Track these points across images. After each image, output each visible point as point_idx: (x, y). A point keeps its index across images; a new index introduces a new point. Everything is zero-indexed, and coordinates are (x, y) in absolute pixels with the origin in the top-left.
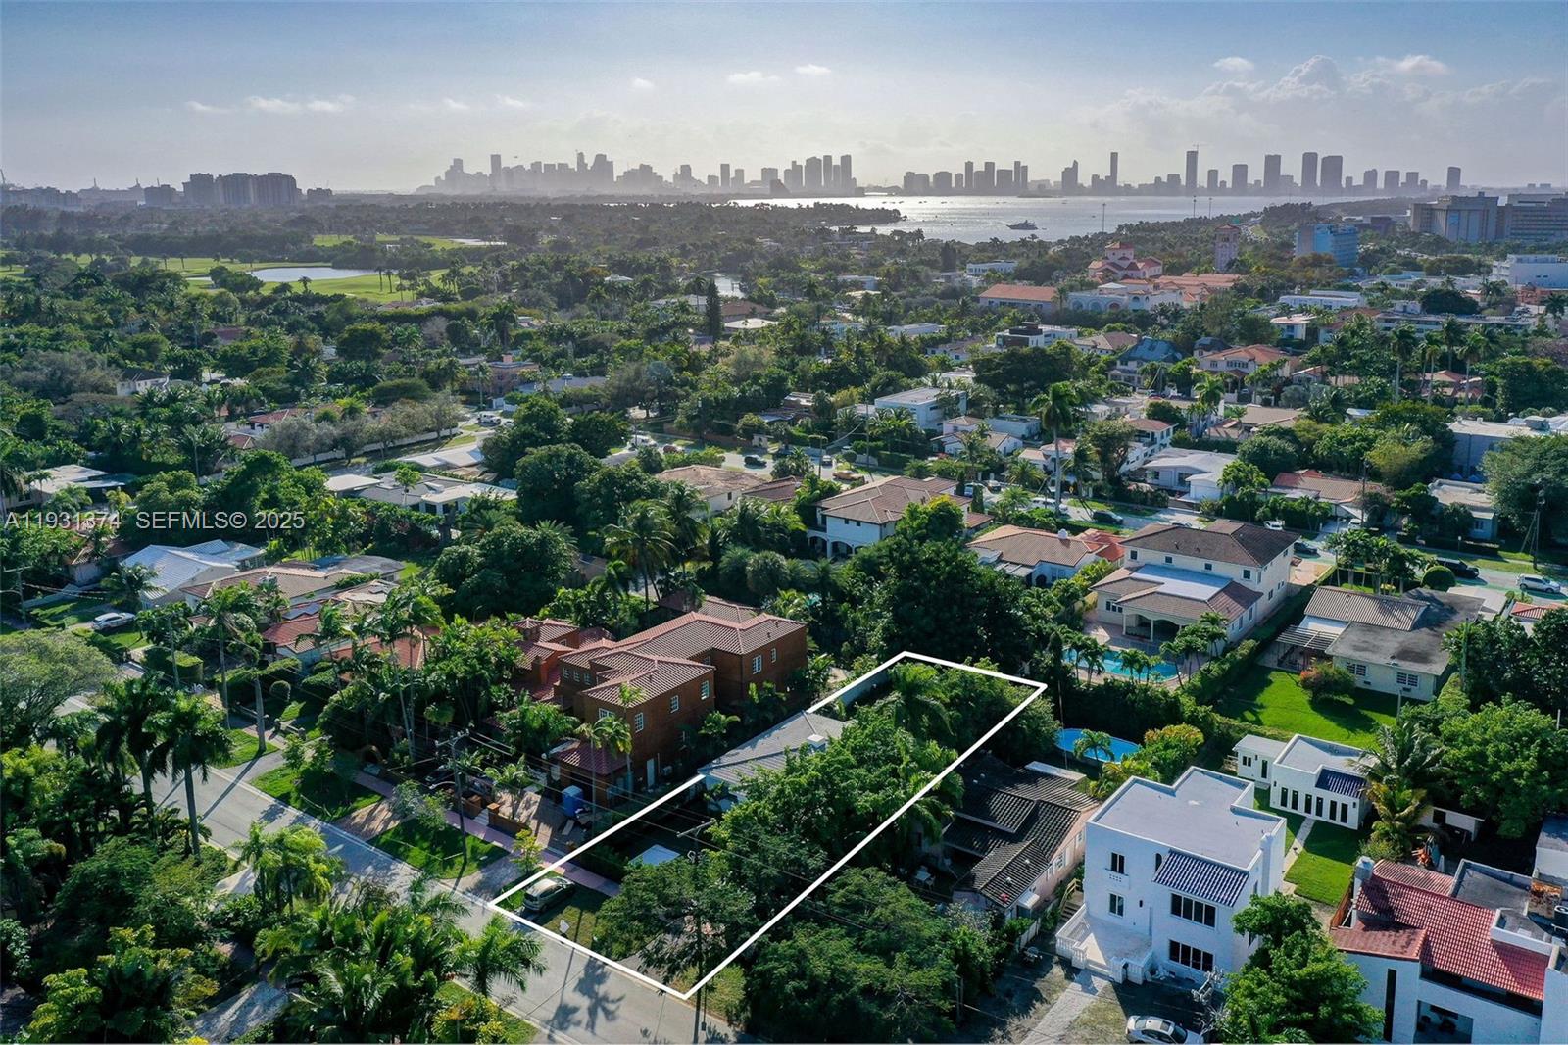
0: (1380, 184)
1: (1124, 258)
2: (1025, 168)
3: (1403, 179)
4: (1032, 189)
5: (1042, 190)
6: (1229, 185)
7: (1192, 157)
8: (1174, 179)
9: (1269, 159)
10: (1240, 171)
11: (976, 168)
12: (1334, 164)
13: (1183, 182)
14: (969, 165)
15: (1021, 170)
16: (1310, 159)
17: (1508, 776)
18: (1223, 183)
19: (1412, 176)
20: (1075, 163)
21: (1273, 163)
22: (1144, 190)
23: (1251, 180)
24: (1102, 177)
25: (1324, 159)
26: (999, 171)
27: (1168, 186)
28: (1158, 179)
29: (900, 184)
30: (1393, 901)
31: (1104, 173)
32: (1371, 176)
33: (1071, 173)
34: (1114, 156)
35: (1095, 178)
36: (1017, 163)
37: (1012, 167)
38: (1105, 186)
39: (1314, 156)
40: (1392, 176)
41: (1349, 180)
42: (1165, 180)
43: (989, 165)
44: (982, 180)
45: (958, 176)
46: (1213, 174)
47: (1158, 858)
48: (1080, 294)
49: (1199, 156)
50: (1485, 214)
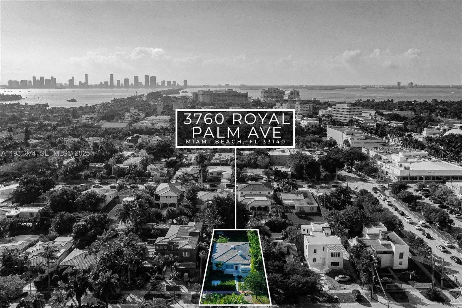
0: (166, 84)
1: (136, 112)
2: (55, 79)
3: (172, 83)
4: (58, 86)
5: (62, 87)
6: (124, 85)
7: (112, 76)
8: (106, 83)
9: (135, 77)
10: (126, 81)
11: (37, 79)
12: (153, 79)
13: (109, 84)
14: (34, 78)
15: (53, 79)
16: (147, 77)
17: (356, 219)
18: (122, 84)
19: (174, 82)
20: (73, 77)
21: (136, 78)
22: (96, 86)
23: (130, 84)
24: (83, 82)
25: (150, 77)
26: (45, 80)
27: (104, 85)
28: (101, 83)
29: (7, 84)
30: (364, 243)
31: (83, 81)
32: (163, 82)
33: (72, 81)
34: (86, 75)
35: (80, 82)
36: (52, 77)
37: (51, 79)
38: (84, 85)
39: (148, 76)
40: (169, 82)
41: (158, 83)
42: (103, 83)
43: (42, 78)
44: (39, 83)
45: (30, 82)
46: (118, 82)
47: (324, 247)
48: (136, 124)
49: (114, 76)
50: (211, 95)
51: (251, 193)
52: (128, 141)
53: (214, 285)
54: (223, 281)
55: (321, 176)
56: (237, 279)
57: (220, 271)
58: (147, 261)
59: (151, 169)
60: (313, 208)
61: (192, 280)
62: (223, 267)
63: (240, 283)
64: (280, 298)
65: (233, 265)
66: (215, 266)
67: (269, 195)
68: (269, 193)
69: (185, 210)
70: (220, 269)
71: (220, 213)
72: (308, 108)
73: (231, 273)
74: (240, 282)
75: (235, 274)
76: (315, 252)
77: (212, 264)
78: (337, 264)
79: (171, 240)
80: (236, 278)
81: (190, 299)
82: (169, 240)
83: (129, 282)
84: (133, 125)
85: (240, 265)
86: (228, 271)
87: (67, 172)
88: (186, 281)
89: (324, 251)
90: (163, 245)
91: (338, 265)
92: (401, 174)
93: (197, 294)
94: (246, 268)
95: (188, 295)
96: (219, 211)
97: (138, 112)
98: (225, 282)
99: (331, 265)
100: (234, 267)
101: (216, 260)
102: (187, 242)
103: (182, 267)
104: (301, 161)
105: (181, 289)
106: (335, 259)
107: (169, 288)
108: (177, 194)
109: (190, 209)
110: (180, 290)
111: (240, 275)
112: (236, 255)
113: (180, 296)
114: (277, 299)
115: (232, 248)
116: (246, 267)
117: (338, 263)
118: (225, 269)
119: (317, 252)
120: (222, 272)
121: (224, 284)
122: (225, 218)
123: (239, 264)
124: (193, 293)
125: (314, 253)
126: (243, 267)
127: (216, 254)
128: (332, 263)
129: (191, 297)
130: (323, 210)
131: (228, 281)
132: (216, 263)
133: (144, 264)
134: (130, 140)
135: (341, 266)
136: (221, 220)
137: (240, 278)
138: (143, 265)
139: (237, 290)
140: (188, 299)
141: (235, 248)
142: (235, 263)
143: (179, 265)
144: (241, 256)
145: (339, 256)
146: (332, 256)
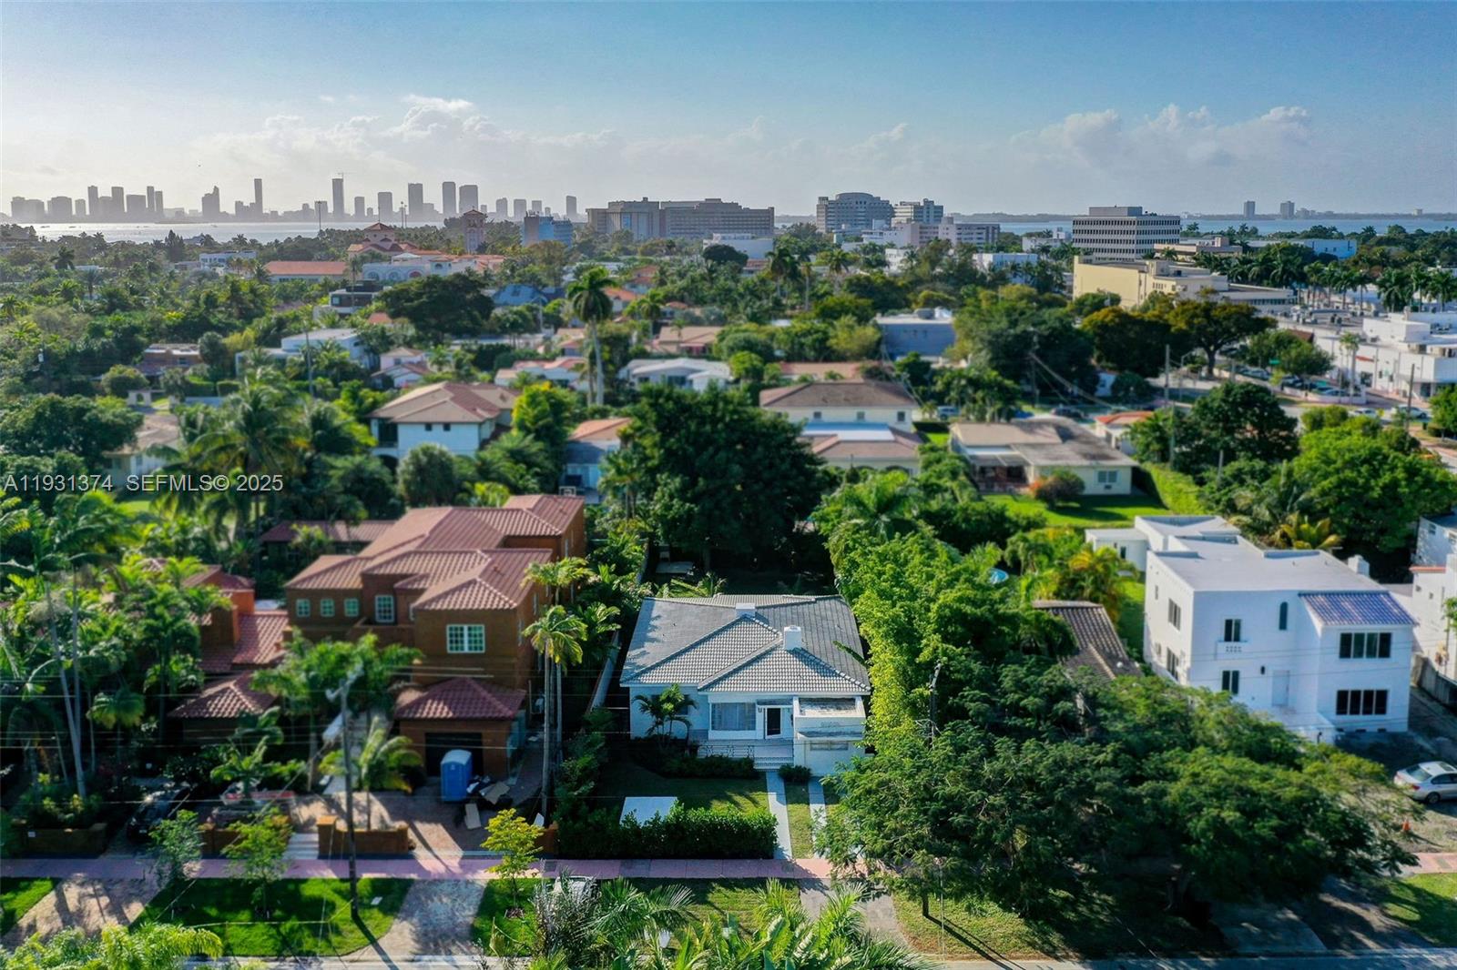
0: (511, 211)
2: (160, 194)
3: (529, 207)
4: (168, 212)
5: (181, 217)
6: (375, 209)
7: (338, 185)
8: (321, 205)
9: (411, 186)
10: (385, 199)
11: (101, 194)
12: (470, 192)
13: (331, 209)
14: (93, 191)
15: (155, 196)
16: (448, 188)
18: (370, 210)
19: (537, 204)
20: (216, 189)
21: (415, 191)
22: (290, 216)
24: (247, 204)
25: (461, 188)
26: (129, 197)
27: (314, 213)
28: (305, 206)
32: (503, 201)
33: (211, 200)
34: (258, 183)
35: (239, 205)
36: (150, 189)
37: (144, 193)
38: (250, 212)
39: (453, 184)
40: (520, 204)
41: (483, 207)
42: (312, 206)
43: (118, 191)
44: (109, 206)
45: (80, 203)
46: (359, 201)
47: (1284, 608)
48: (376, 265)
49: (345, 183)
50: (650, 216)
51: (817, 415)
52: (336, 301)
53: (634, 825)
54: (688, 802)
55: (1098, 387)
56: (782, 785)
57: (676, 741)
58: (231, 685)
59: (398, 362)
60: (1113, 475)
61: (492, 795)
62: (696, 718)
63: (799, 809)
64: (1082, 909)
65: (754, 705)
66: (644, 708)
67: (900, 427)
68: (901, 416)
69: (505, 466)
70: (676, 729)
71: (673, 461)
72: (984, 236)
73: (740, 754)
74: (798, 802)
75: (767, 758)
76: (1232, 631)
77: (626, 702)
78: (1376, 701)
79: (380, 566)
80: (773, 781)
81: (467, 914)
82: (370, 565)
83: (77, 801)
84: (367, 266)
85: (796, 703)
86: (723, 742)
87: (37, 362)
88: (456, 798)
89: (1283, 625)
90: (339, 595)
91: (1382, 709)
92: (1436, 374)
93: (513, 883)
94: (836, 723)
95: (455, 884)
96: (670, 453)
97: (393, 239)
98: (708, 807)
99: (1341, 709)
100: (761, 718)
101: (648, 679)
102: (475, 573)
103: (437, 710)
104: (1014, 324)
105: (420, 852)
106: (1364, 674)
107: (337, 846)
108: (479, 415)
109: (530, 465)
110: (412, 857)
111: (798, 761)
112: (767, 653)
113: (394, 897)
114: (1071, 916)
115: (745, 618)
116: (832, 714)
117: (1382, 695)
118: (705, 733)
119: (1243, 635)
120: (686, 746)
121: (696, 814)
122: (701, 482)
123: (789, 701)
124: (485, 876)
125: (1228, 638)
126: (813, 713)
127: (648, 646)
128: (1342, 696)
129: (475, 899)
130: (1165, 479)
131: (723, 797)
132: (648, 695)
133: (212, 697)
134: (340, 296)
135: (1397, 715)
136: (681, 493)
137: (797, 782)
138: (203, 703)
139: (788, 854)
140: (452, 917)
141: (758, 616)
142: (767, 697)
143: (418, 704)
144: (799, 654)
145: (1385, 653)
146: (1345, 653)
